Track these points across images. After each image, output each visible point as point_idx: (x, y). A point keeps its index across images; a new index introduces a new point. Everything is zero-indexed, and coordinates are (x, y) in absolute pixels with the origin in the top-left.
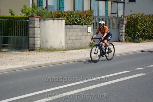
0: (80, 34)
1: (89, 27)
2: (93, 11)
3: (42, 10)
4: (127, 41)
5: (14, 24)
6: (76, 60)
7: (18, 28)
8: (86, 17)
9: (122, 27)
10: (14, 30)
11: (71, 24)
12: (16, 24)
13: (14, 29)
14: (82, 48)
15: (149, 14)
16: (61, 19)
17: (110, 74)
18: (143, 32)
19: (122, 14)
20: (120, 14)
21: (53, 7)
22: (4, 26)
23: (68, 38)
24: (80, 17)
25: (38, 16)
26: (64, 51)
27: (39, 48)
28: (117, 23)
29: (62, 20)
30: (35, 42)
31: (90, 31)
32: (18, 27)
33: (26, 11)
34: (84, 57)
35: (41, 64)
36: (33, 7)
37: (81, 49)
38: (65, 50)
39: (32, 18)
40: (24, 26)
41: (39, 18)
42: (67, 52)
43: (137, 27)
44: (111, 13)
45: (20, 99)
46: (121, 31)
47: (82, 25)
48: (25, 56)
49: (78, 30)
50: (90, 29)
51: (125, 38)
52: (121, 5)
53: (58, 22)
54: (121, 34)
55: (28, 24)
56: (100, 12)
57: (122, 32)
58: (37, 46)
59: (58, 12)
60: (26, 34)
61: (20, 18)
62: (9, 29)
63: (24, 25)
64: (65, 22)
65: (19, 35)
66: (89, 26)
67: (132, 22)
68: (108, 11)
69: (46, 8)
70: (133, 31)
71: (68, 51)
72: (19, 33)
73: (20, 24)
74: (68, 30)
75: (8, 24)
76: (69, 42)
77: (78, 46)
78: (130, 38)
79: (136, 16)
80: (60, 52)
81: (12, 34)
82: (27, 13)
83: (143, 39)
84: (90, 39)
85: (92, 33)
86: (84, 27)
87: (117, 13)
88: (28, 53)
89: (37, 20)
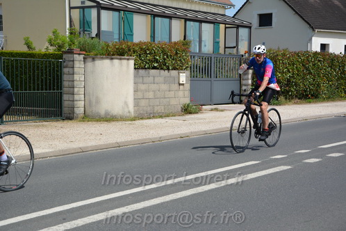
0: (164, 87)
1: (181, 74)
2: (190, 42)
3: (89, 40)
5: (34, 67)
6: (157, 138)
7: (42, 75)
8: (177, 54)
9: (247, 74)
10: (34, 80)
11: (145, 68)
12: (38, 67)
13: (34, 77)
14: (168, 116)
15: (297, 51)
16: (125, 57)
17: (222, 167)
18: (287, 85)
19: (246, 49)
20: (243, 48)
21: (111, 33)
22: (12, 72)
23: (140, 95)
24: (165, 53)
25: (81, 52)
26: (131, 120)
27: (82, 115)
28: (238, 66)
29: (128, 59)
30: (75, 102)
31: (184, 82)
32: (42, 73)
33: (58, 41)
34: (172, 134)
35: (87, 147)
36: (71, 33)
37: (165, 116)
38: (134, 119)
39: (70, 55)
40: (54, 72)
41: (82, 56)
42: (138, 122)
44: (225, 48)
45: (43, 216)
46: (243, 82)
47: (168, 69)
48: (54, 131)
49: (161, 79)
50: (183, 77)
52: (243, 32)
54: (244, 88)
55: (61, 67)
56: (203, 44)
57: (245, 85)
58: (79, 110)
59: (121, 44)
60: (58, 87)
61: (45, 55)
62: (23, 76)
63: (54, 69)
64: (135, 64)
65: (42, 90)
66: (182, 71)
68: (218, 43)
69: (98, 35)
71: (141, 121)
72: (42, 86)
73: (46, 67)
74: (141, 80)
75: (21, 67)
76: (143, 103)
77: (159, 111)
79: (274, 53)
80: (124, 122)
81: (30, 87)
82: (59, 46)
83: (286, 98)
84: (184, 98)
85: (188, 86)
86: (172, 74)
87: (236, 46)
88: (60, 124)
89: (78, 58)
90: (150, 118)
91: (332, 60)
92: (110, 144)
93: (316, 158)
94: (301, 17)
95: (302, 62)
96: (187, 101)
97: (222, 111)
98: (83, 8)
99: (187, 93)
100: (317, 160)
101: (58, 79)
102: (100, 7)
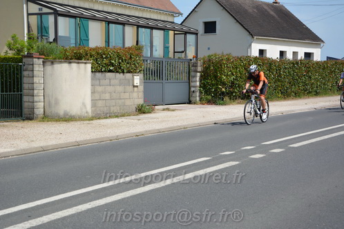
0: (119, 89)
1: (135, 77)
2: (143, 47)
3: (47, 45)
4: (204, 102)
6: (112, 137)
7: (3, 78)
8: (131, 58)
9: (195, 76)
11: (102, 72)
14: (123, 116)
15: (240, 55)
16: (83, 61)
18: (231, 87)
19: (194, 54)
20: (191, 54)
21: (68, 39)
23: (97, 96)
24: (120, 57)
25: (40, 57)
26: (89, 120)
27: (42, 116)
28: (187, 70)
29: (86, 63)
30: (35, 104)
31: (138, 85)
32: (2, 76)
33: (17, 46)
34: (128, 132)
35: (48, 146)
36: (29, 38)
37: (121, 116)
38: (92, 119)
39: (29, 59)
40: (14, 74)
41: (41, 60)
42: (95, 122)
43: (221, 78)
44: (175, 52)
46: (192, 84)
47: (123, 72)
48: (15, 131)
49: (117, 82)
50: (137, 80)
51: (199, 96)
52: (191, 38)
53: (79, 68)
55: (21, 69)
56: (154, 49)
57: (194, 87)
58: (39, 111)
59: (79, 49)
60: (18, 89)
61: (5, 59)
63: (14, 71)
64: (92, 68)
65: (3, 92)
66: (136, 74)
67: (212, 68)
68: (168, 48)
69: (55, 40)
70: (213, 85)
71: (98, 121)
72: (2, 88)
73: (6, 70)
74: (98, 82)
76: (100, 103)
77: (115, 111)
78: (209, 97)
79: (219, 58)
80: (82, 122)
82: (18, 50)
83: (230, 99)
84: (138, 98)
85: (141, 88)
86: (127, 77)
87: (184, 51)
88: (20, 124)
89: (38, 62)
90: (107, 118)
91: (270, 64)
92: (69, 143)
93: (261, 153)
94: (242, 25)
95: (244, 66)
96: (141, 101)
97: (173, 110)
98: (41, 15)
99: (141, 95)
100: (262, 156)
101: (18, 82)
102: (57, 14)
